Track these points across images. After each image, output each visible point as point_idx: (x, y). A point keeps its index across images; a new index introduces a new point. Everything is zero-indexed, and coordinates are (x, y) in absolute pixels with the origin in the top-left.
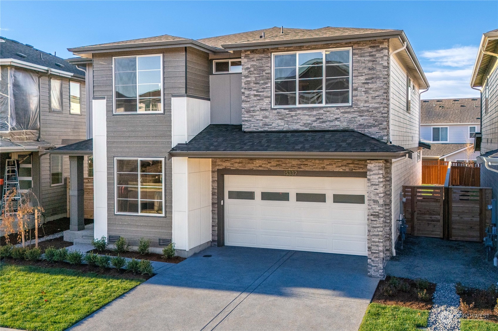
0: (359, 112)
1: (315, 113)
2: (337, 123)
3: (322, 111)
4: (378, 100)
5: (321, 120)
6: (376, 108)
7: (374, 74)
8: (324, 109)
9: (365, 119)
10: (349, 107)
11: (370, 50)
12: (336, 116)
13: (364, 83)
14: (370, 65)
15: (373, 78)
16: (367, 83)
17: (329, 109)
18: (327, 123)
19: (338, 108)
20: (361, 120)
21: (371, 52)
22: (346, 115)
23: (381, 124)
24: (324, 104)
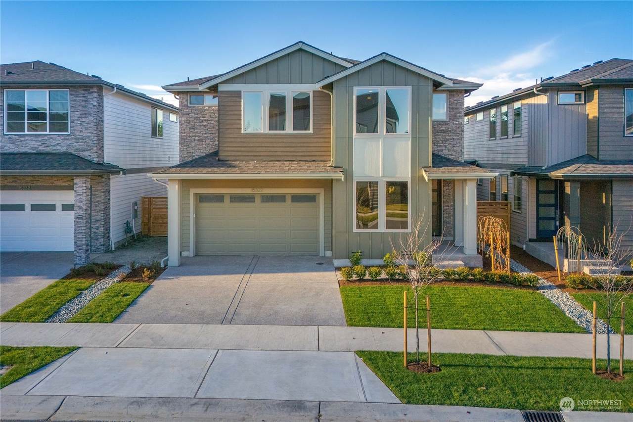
1: (40, 139)
3: (46, 138)
4: (90, 131)
6: (89, 137)
8: (48, 136)
9: (80, 145)
10: (68, 135)
11: (83, 92)
12: (57, 142)
13: (79, 117)
14: (83, 103)
15: (85, 114)
16: (82, 118)
17: (51, 136)
18: (50, 148)
19: (59, 135)
20: (77, 145)
21: (84, 94)
22: (65, 141)
23: (92, 149)
24: (48, 132)
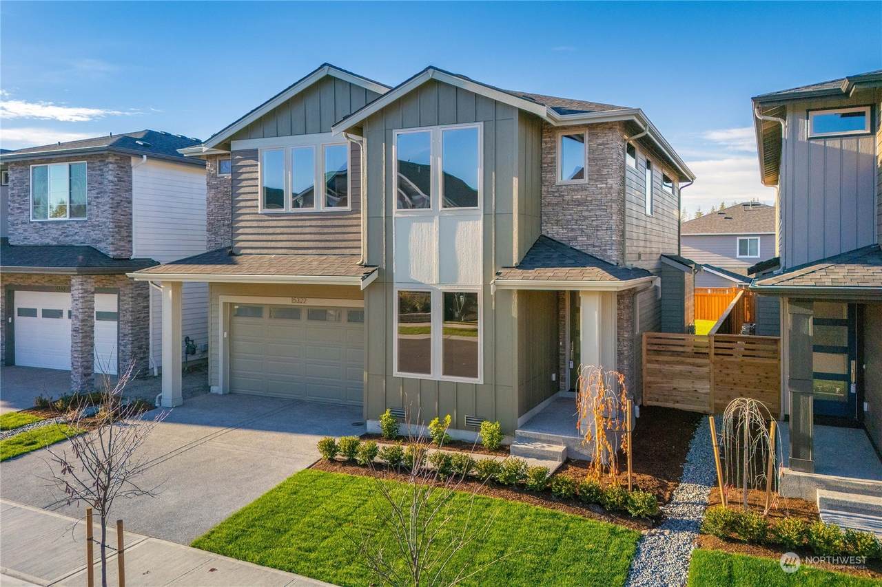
0: (92, 226)
1: (60, 227)
2: (77, 237)
5: (65, 234)
7: (102, 188)
8: (68, 223)
9: (96, 234)
10: (85, 221)
11: (99, 164)
12: (76, 231)
13: (95, 198)
15: (101, 192)
17: (71, 223)
18: (70, 238)
19: (77, 222)
20: (94, 235)
22: (83, 229)
23: (107, 239)
24: (67, 219)
